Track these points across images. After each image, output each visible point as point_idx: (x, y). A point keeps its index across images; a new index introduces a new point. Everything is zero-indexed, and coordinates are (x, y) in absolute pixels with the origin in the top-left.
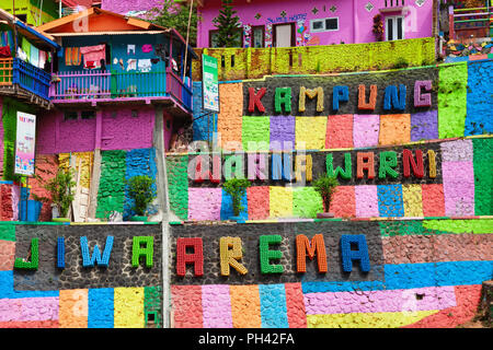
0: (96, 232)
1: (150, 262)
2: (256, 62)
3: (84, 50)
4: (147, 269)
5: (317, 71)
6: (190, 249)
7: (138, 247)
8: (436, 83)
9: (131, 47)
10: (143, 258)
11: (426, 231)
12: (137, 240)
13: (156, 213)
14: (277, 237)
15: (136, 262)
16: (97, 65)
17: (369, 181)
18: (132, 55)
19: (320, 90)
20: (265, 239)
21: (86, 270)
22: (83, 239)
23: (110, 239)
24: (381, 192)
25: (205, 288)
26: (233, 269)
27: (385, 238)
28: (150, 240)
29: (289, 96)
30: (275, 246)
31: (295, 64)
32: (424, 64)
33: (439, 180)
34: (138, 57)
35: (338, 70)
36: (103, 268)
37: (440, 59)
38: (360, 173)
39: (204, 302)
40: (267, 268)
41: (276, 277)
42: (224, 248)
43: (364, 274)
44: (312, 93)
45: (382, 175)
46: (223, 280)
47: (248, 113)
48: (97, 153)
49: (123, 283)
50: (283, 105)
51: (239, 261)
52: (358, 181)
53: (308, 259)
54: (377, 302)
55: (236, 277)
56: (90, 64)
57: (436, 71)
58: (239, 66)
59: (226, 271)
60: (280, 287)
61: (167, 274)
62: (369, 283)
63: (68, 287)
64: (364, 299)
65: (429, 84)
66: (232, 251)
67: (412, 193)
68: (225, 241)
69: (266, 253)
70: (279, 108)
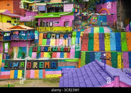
0: (16, 61)
1: (23, 66)
2: (45, 29)
3: (16, 32)
4: (23, 67)
5: (55, 31)
6: (29, 64)
7: (22, 64)
8: (72, 35)
9: (22, 32)
10: (22, 66)
11: (65, 61)
12: (22, 63)
13: (26, 57)
14: (42, 62)
15: (21, 66)
16: (17, 34)
17: (59, 52)
18: (22, 33)
19: (55, 35)
20: (40, 63)
21: (14, 67)
22: (14, 63)
23: (18, 63)
24: (61, 54)
25: (31, 70)
26: (35, 67)
27: (59, 62)
28: (23, 63)
29: (50, 35)
30: (42, 64)
31: (52, 30)
32: (71, 31)
33: (70, 52)
34: (23, 33)
35: (58, 31)
36: (17, 67)
37: (73, 30)
38: (58, 50)
39: (31, 72)
40: (40, 67)
41: (41, 69)
42: (34, 64)
43: (55, 68)
44: (53, 35)
45: (61, 51)
46: (34, 69)
47: (43, 38)
48: (18, 47)
49: (19, 69)
50: (49, 37)
51: (36, 66)
52: (58, 52)
53: (46, 66)
54: (56, 73)
55: (35, 69)
56: (16, 34)
57: (72, 32)
58: (43, 30)
59: (34, 68)
60: (42, 70)
61: (25, 68)
62: (55, 70)
63: (12, 70)
64: (54, 72)
65: (71, 35)
66: (35, 64)
67: (65, 54)
68: (34, 63)
69: (40, 65)
70: (48, 38)
